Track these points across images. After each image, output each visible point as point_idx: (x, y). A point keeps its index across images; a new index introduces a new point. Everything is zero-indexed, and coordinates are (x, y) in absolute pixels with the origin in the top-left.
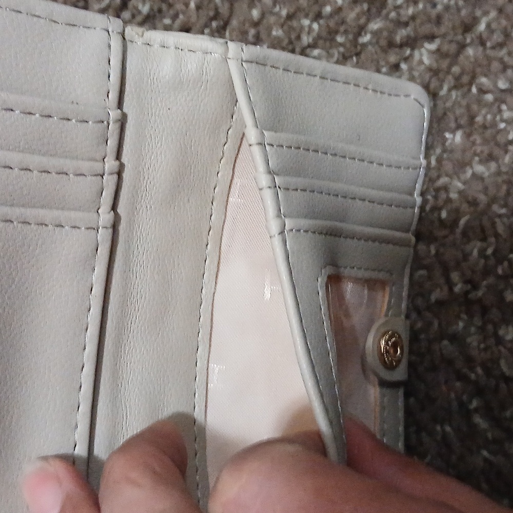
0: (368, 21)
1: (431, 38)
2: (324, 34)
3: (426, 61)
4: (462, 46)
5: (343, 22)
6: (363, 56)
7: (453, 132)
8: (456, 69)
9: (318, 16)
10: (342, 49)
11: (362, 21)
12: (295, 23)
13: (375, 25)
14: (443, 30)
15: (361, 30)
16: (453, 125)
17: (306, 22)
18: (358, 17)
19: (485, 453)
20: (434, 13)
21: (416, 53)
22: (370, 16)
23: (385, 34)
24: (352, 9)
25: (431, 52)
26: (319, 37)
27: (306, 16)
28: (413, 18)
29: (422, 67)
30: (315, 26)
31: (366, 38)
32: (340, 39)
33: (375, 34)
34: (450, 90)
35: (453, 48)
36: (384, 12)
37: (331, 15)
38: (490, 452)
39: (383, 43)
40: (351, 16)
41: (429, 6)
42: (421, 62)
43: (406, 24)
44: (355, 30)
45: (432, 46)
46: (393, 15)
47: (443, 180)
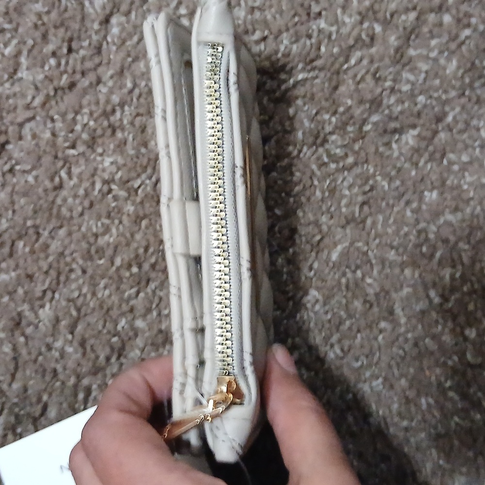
0: (370, 115)
1: (414, 127)
2: (339, 124)
3: (411, 142)
4: (436, 133)
5: (352, 117)
6: (366, 140)
7: (431, 191)
8: (431, 148)
9: (335, 113)
10: (352, 135)
11: (365, 116)
12: (319, 117)
13: (375, 118)
14: (421, 121)
15: (364, 122)
16: (430, 187)
17: (327, 117)
18: (362, 113)
19: (456, 419)
20: (416, 109)
21: (404, 137)
22: (371, 112)
23: (381, 125)
24: (358, 107)
25: (414, 136)
26: (336, 127)
27: (328, 112)
28: (401, 112)
29: (408, 147)
30: (334, 119)
31: (368, 127)
32: (350, 129)
33: (375, 124)
34: (426, 163)
35: (429, 134)
36: (380, 110)
37: (344, 113)
38: (459, 417)
39: (381, 130)
40: (357, 112)
41: (412, 105)
42: (407, 143)
43: (397, 118)
44: (361, 122)
45: (415, 132)
46: (387, 112)
47: (422, 225)
